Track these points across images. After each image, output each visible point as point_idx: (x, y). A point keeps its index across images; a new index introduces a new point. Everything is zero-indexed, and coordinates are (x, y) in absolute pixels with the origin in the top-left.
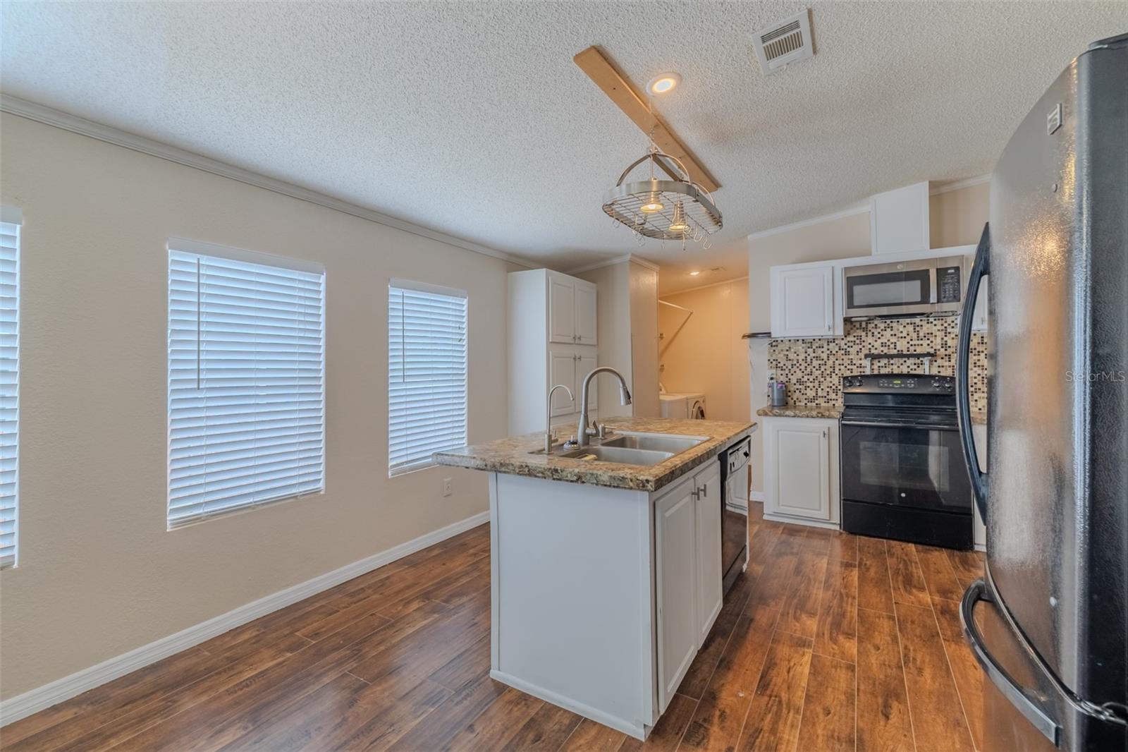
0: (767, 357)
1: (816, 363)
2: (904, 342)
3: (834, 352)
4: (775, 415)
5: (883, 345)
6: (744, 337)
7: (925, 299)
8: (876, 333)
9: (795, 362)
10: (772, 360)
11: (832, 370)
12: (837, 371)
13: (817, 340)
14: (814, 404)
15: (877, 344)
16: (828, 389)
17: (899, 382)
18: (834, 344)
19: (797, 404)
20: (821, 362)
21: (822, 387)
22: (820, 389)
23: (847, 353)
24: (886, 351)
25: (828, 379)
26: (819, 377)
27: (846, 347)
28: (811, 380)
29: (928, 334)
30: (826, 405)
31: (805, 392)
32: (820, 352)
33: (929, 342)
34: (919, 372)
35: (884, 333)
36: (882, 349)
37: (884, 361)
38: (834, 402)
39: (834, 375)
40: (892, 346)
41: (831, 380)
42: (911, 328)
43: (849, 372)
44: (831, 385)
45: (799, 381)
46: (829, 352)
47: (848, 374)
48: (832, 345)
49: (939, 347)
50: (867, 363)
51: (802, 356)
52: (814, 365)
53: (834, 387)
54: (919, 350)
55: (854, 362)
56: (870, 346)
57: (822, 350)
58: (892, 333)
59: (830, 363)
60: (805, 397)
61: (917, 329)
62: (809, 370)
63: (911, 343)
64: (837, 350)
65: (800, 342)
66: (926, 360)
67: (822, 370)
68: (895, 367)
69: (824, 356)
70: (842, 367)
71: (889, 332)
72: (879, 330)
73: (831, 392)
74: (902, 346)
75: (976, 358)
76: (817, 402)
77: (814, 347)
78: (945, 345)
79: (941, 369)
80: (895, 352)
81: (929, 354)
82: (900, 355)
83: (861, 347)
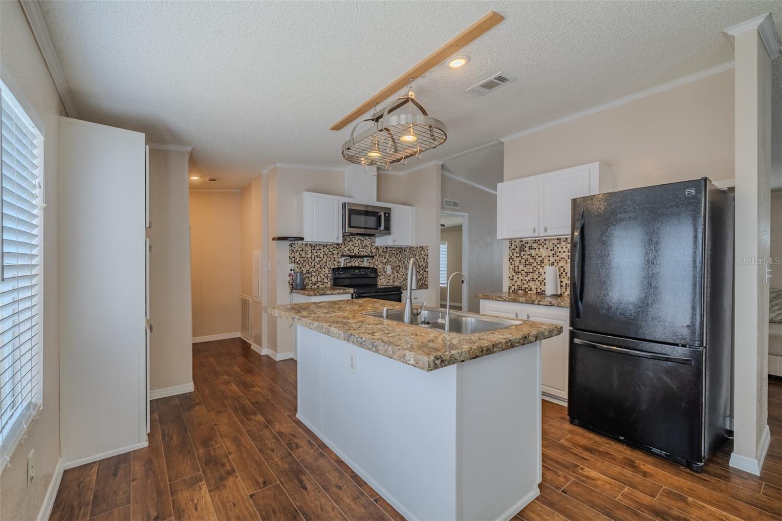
0: (288, 254)
1: (317, 260)
2: (357, 249)
3: (326, 253)
5: (349, 250)
6: (274, 239)
8: (346, 243)
9: (305, 259)
10: (291, 257)
11: (325, 264)
12: (328, 265)
13: (318, 245)
14: (316, 286)
15: (346, 250)
16: (323, 277)
17: (355, 271)
18: (326, 248)
19: (307, 287)
20: (319, 259)
21: (320, 275)
22: (319, 277)
23: (333, 254)
24: (350, 253)
25: (324, 270)
26: (319, 269)
27: (332, 250)
28: (314, 271)
29: (366, 245)
30: (322, 286)
31: (311, 279)
32: (319, 253)
33: (366, 250)
34: (362, 265)
35: (349, 243)
36: (348, 252)
38: (326, 284)
39: (326, 267)
40: (352, 251)
41: (325, 270)
42: (359, 241)
43: (333, 265)
44: (325, 274)
45: (308, 272)
46: (324, 253)
47: (333, 267)
48: (325, 248)
49: (369, 253)
50: (342, 260)
51: (309, 256)
52: (316, 261)
53: (326, 275)
54: (363, 254)
55: (336, 259)
56: (343, 251)
57: (321, 251)
58: (352, 243)
59: (324, 260)
60: (311, 282)
61: (362, 242)
62: (313, 264)
63: (360, 250)
64: (328, 251)
65: (309, 246)
66: (365, 259)
67: (321, 264)
68: (353, 263)
69: (321, 255)
70: (330, 262)
71: (351, 243)
72: (347, 242)
73: (325, 278)
74: (356, 251)
75: (381, 258)
76: (317, 285)
77: (316, 250)
78: (371, 252)
79: (370, 264)
80: (353, 254)
81: (366, 256)
82: (355, 256)
83: (339, 250)
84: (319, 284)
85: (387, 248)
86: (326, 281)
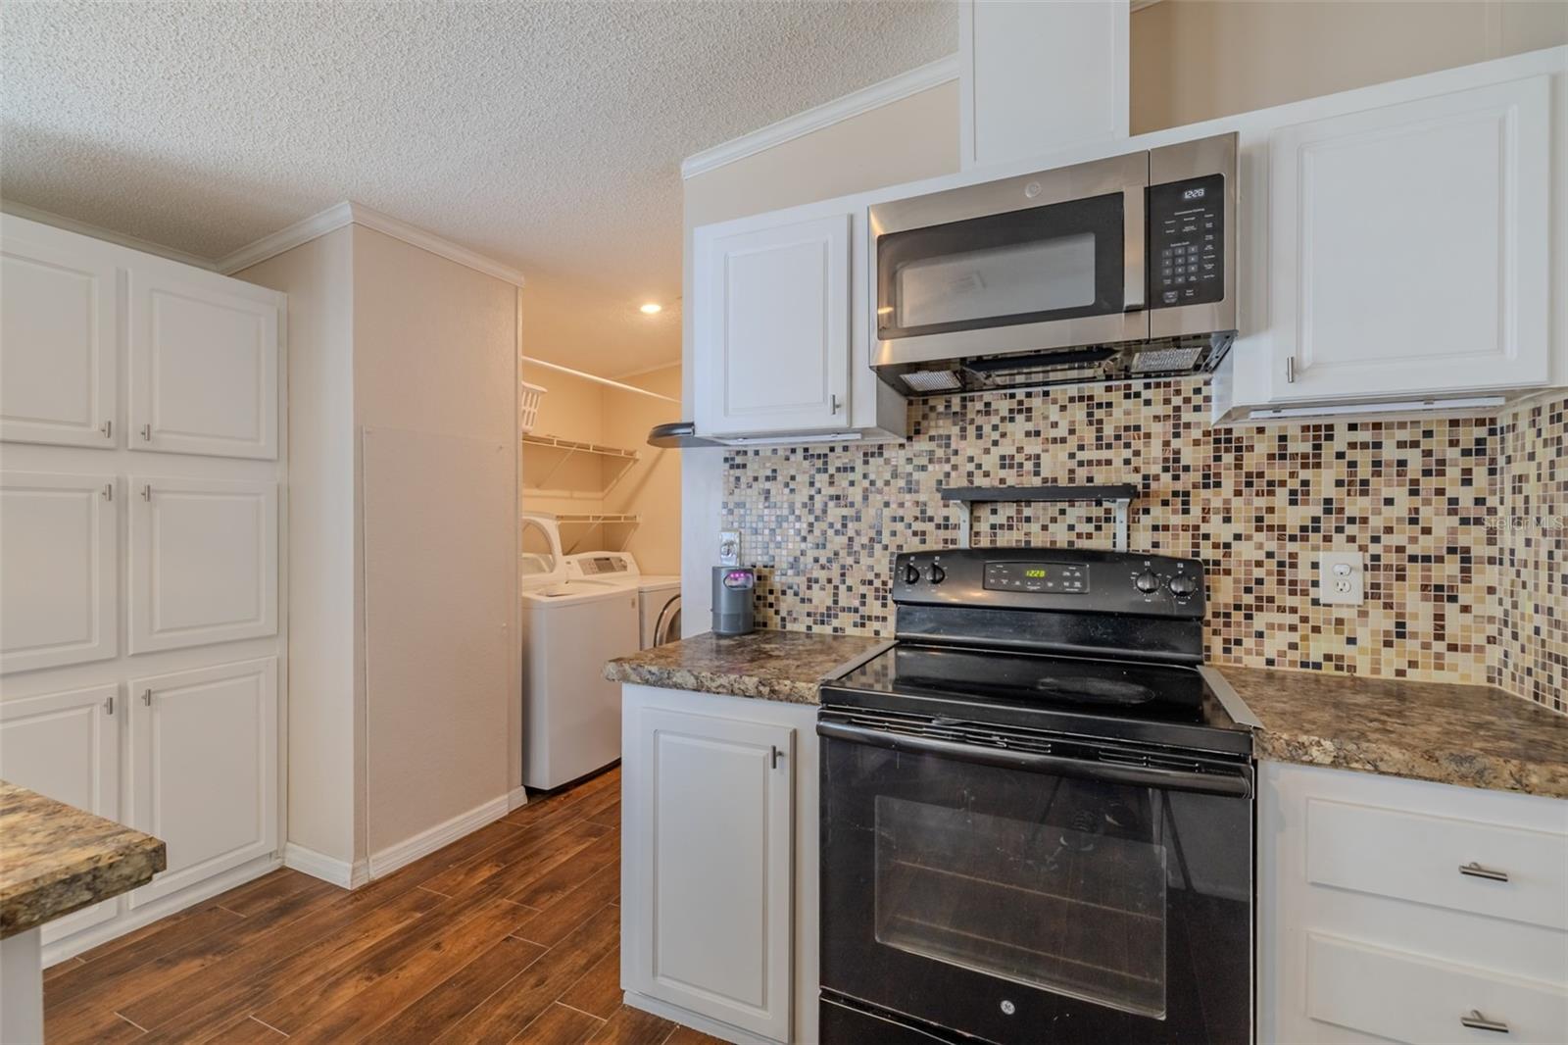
0: (718, 496)
1: (835, 513)
2: (1061, 453)
3: (880, 484)
4: (647, 682)
5: (1005, 462)
7: (1108, 298)
8: (987, 429)
9: (786, 512)
10: (731, 506)
11: (873, 534)
12: (886, 534)
13: (839, 450)
14: (828, 630)
15: (990, 462)
16: (864, 589)
17: (1042, 574)
18: (880, 461)
19: (790, 627)
20: (845, 511)
21: (849, 582)
22: (843, 588)
23: (912, 486)
24: (1012, 478)
25: (865, 560)
26: (843, 553)
27: (909, 468)
28: (823, 561)
29: (1127, 428)
30: (858, 632)
31: (808, 594)
32: (845, 484)
33: (1127, 453)
34: (1099, 543)
35: (1008, 427)
36: (1003, 473)
37: (1006, 511)
38: (876, 625)
39: (878, 547)
40: (1029, 466)
41: (870, 561)
42: (1079, 412)
43: (917, 539)
44: (870, 576)
45: (794, 564)
46: (866, 483)
47: (913, 545)
48: (874, 461)
49: (1156, 469)
50: (959, 514)
51: (803, 495)
52: (830, 519)
53: (877, 583)
54: (1101, 478)
55: (930, 513)
56: (971, 467)
57: (851, 476)
58: (1030, 427)
59: (869, 514)
60: (807, 607)
61: (1099, 414)
62: (817, 532)
63: (1081, 456)
64: (887, 476)
65: (800, 453)
66: (1120, 509)
67: (851, 533)
68: (1035, 527)
69: (855, 494)
70: (899, 526)
71: (1021, 424)
72: (995, 420)
73: (870, 595)
74: (1056, 465)
75: (1262, 502)
76: (835, 623)
77: (832, 470)
78: (1173, 464)
79: (1161, 536)
80: (1037, 482)
81: (1128, 491)
82: (1051, 493)
83: (947, 468)
84: (845, 621)
85: (1321, 433)
86: (874, 607)
